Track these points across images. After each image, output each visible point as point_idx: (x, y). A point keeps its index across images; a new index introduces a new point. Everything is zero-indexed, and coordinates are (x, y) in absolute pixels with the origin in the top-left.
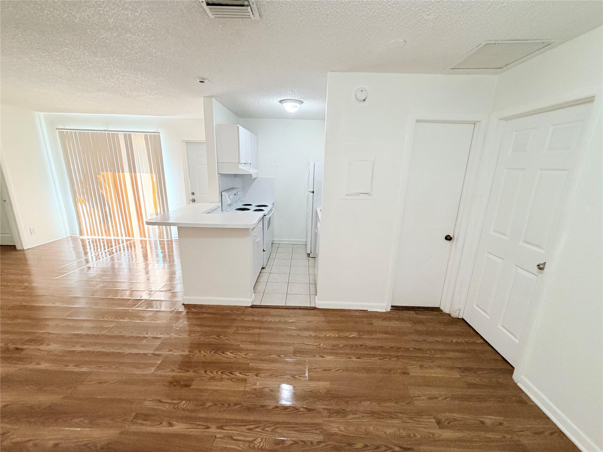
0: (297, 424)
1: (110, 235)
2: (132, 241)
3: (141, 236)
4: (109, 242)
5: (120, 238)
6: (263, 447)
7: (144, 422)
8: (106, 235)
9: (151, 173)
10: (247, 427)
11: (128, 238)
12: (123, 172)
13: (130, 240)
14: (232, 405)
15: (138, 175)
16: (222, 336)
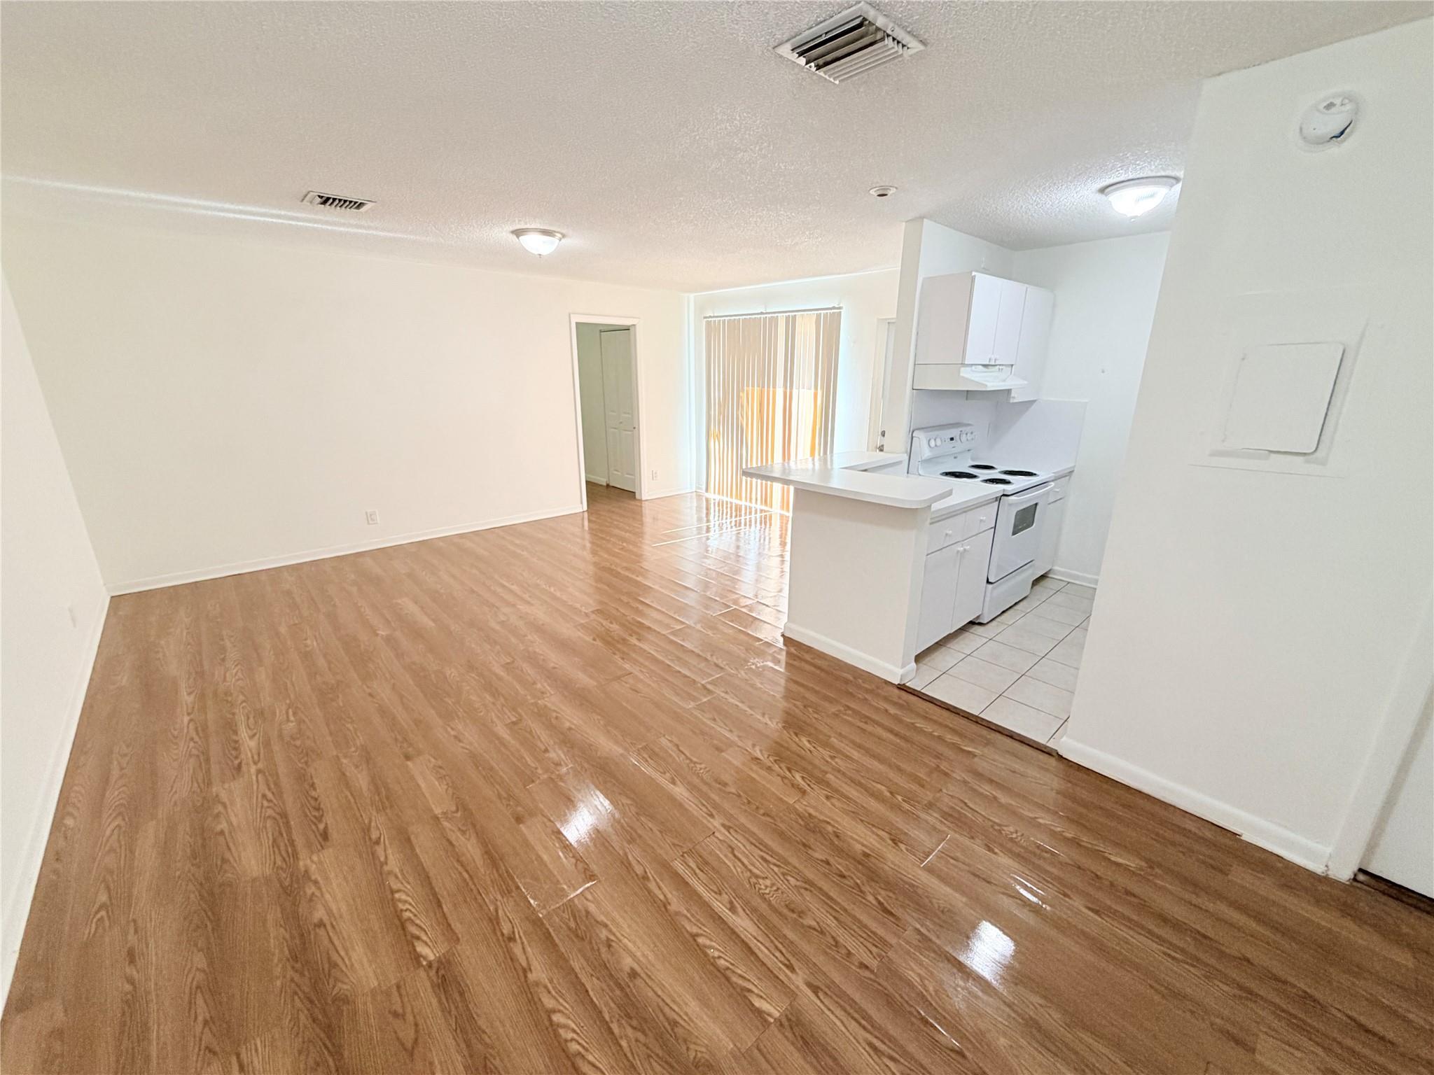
0: (845, 910)
1: (741, 499)
2: (767, 514)
3: (782, 508)
4: (738, 508)
5: (753, 505)
6: (767, 896)
7: (649, 759)
8: (736, 498)
9: (816, 388)
10: (762, 853)
11: (764, 508)
12: (774, 387)
13: (765, 511)
14: (762, 811)
15: (795, 391)
16: (810, 710)
